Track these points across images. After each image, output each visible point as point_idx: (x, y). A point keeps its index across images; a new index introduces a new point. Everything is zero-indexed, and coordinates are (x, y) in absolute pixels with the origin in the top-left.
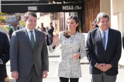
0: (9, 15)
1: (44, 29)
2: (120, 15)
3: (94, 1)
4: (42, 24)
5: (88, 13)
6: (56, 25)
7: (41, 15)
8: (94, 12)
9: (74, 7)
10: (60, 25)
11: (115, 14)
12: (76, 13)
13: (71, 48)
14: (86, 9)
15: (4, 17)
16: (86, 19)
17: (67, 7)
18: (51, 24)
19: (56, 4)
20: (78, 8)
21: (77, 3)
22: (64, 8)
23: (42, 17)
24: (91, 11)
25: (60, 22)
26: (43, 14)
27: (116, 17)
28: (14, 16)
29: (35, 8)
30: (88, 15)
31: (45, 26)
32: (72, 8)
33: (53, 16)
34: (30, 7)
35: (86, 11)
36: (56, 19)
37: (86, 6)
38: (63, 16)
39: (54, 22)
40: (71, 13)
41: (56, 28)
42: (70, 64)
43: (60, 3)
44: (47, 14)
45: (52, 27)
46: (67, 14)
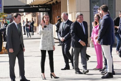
0: (8, 14)
1: (28, 22)
2: (73, 13)
3: (57, 5)
4: (27, 19)
5: (54, 12)
6: (35, 20)
7: (26, 14)
8: (57, 12)
9: (46, 9)
10: (37, 20)
11: (70, 13)
12: (47, 12)
13: (49, 33)
14: (52, 10)
15: (5, 16)
16: (53, 16)
17: (42, 9)
18: (32, 19)
19: (35, 7)
20: (48, 9)
21: (47, 6)
22: (40, 10)
23: (27, 15)
24: (55, 11)
25: (37, 18)
26: (27, 13)
27: (71, 14)
28: (10, 15)
29: (23, 10)
30: (54, 13)
31: (28, 20)
32: (45, 10)
33: (33, 15)
34: (20, 9)
35: (53, 12)
36: (35, 16)
37: (52, 9)
38: (39, 15)
39: (34, 18)
40: (44, 13)
41: (35, 21)
42: (49, 42)
43: (38, 7)
44: (29, 13)
45: (33, 21)
46: (42, 13)
